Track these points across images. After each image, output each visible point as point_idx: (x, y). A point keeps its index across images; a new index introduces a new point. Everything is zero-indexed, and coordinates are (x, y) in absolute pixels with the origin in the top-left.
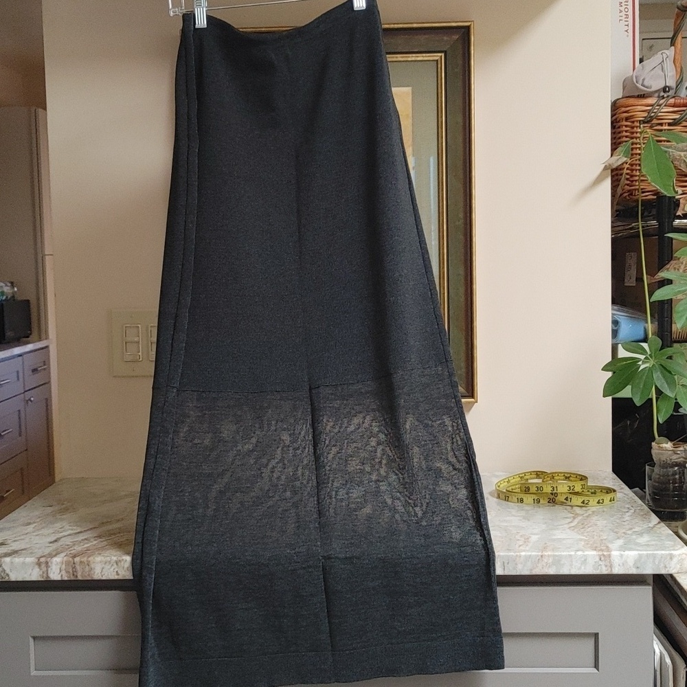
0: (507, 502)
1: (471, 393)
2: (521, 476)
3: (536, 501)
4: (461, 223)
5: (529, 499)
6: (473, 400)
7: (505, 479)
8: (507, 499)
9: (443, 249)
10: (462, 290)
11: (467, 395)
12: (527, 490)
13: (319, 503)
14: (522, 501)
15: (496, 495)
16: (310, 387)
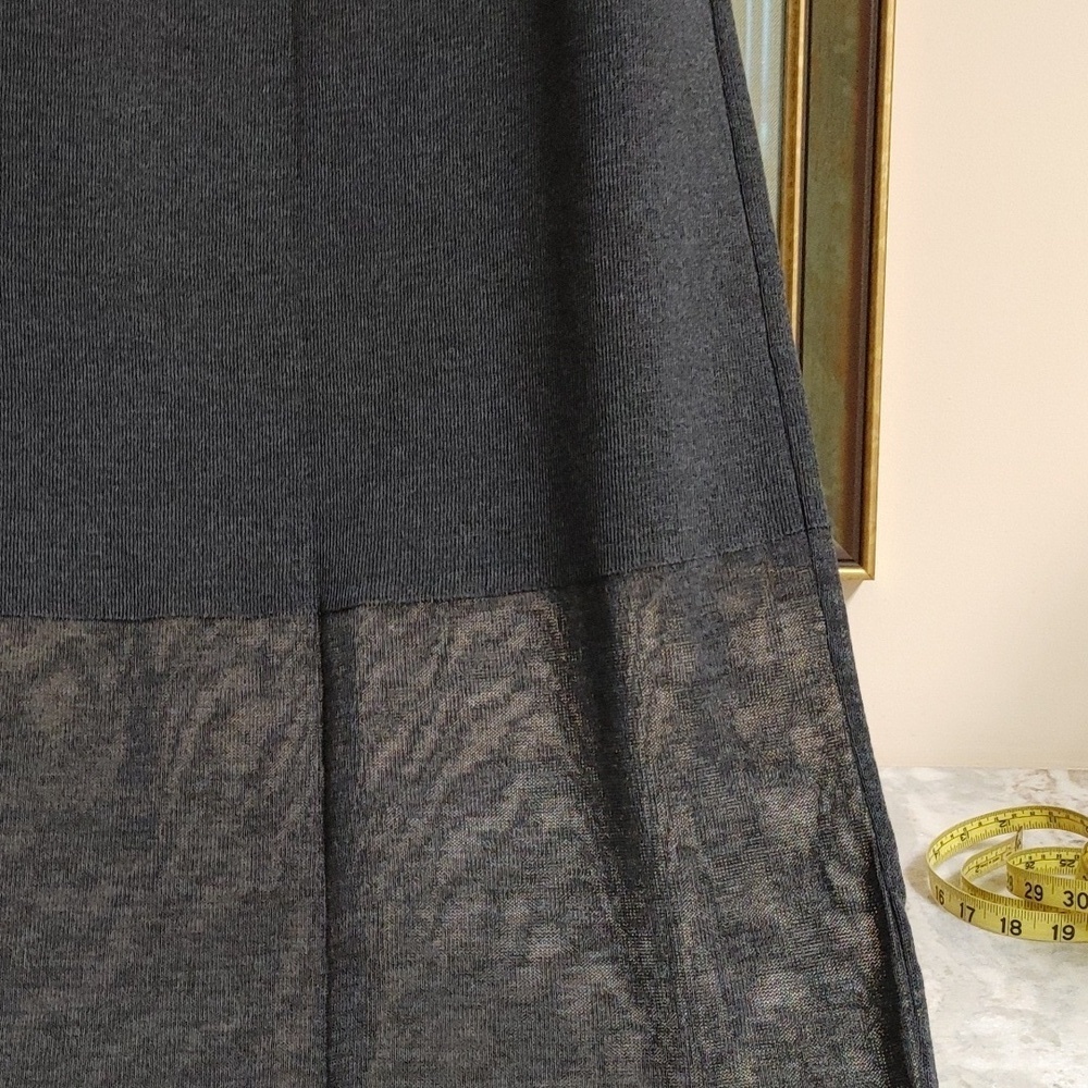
0: (966, 924)
1: (858, 551)
2: (1001, 817)
3: (1060, 933)
4: (848, 48)
5: (1038, 925)
6: (860, 571)
7: (956, 828)
8: (967, 913)
9: (793, 127)
10: (843, 253)
11: (847, 556)
12: (1033, 897)
13: (329, 1043)
14: (1016, 928)
15: (933, 894)
16: (321, 608)
